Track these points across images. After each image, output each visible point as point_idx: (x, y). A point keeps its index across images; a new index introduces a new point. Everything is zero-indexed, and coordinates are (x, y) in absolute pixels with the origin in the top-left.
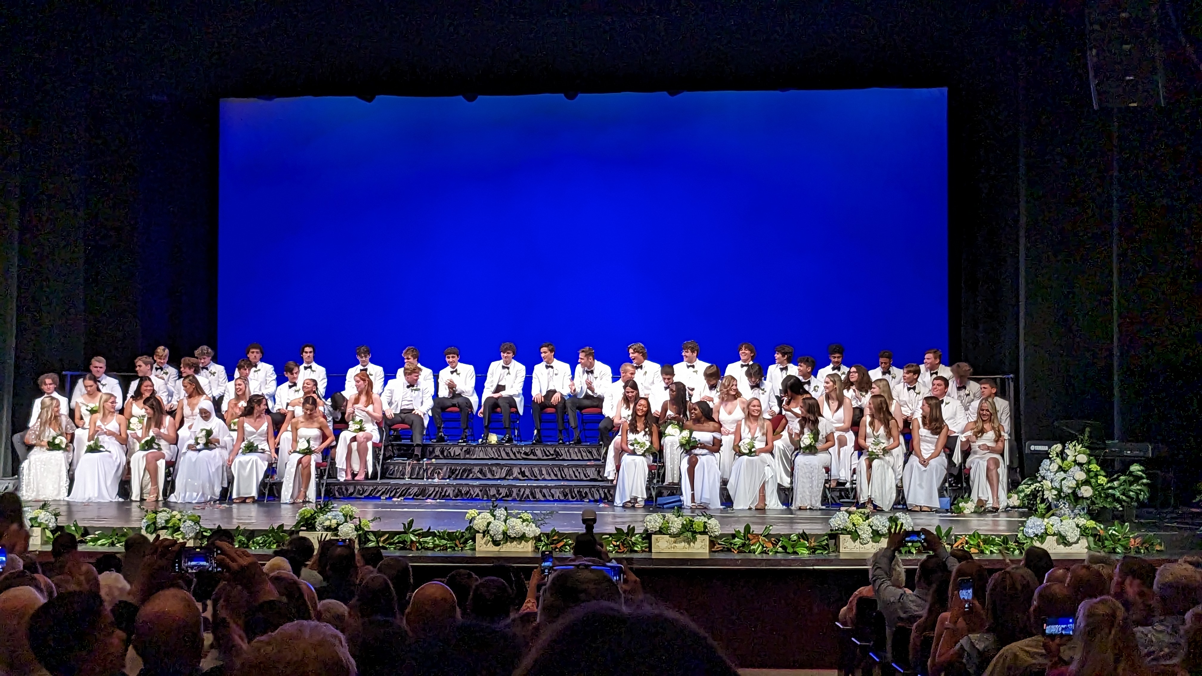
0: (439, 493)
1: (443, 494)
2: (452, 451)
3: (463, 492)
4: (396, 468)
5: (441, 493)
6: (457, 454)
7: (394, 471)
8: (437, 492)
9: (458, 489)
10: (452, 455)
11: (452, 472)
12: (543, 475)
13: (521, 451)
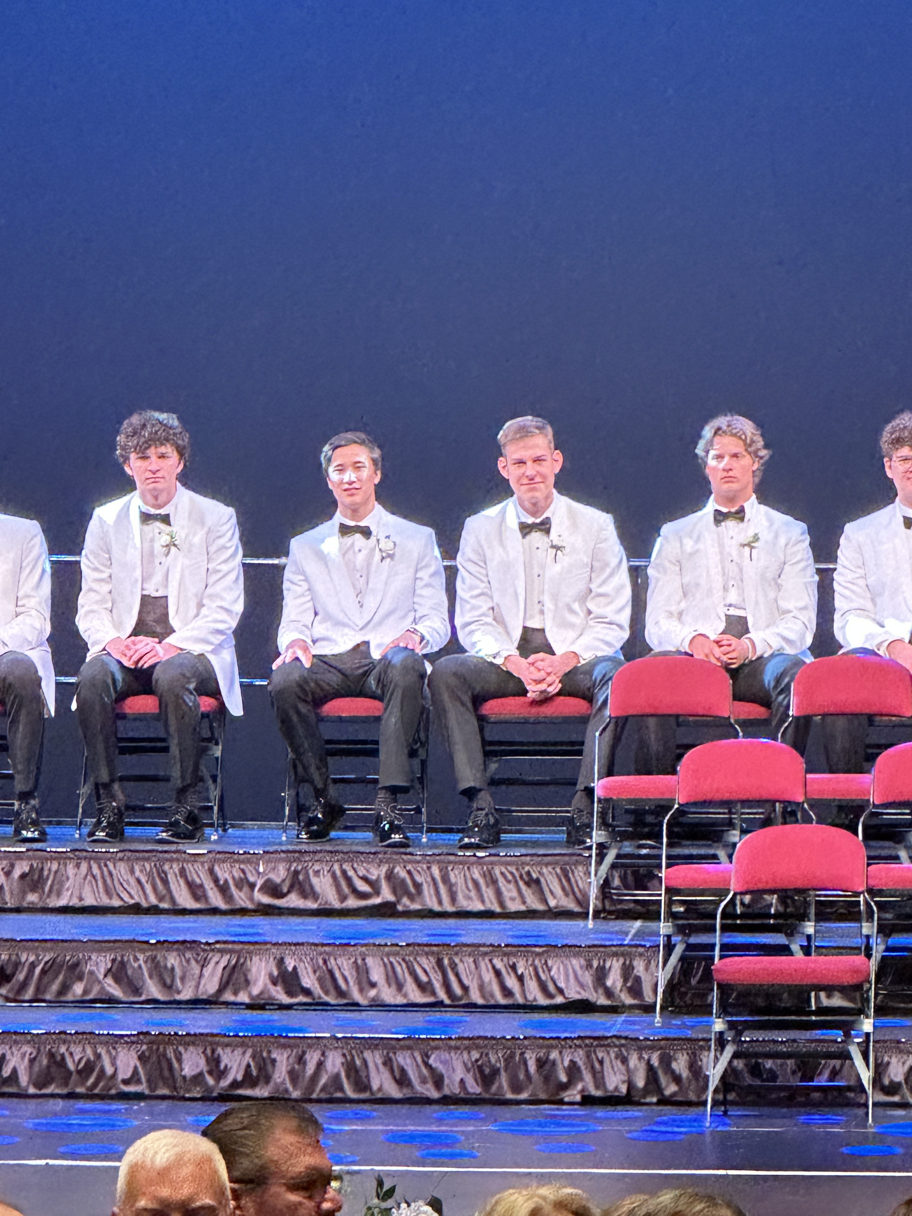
12: (373, 985)
13: (252, 879)
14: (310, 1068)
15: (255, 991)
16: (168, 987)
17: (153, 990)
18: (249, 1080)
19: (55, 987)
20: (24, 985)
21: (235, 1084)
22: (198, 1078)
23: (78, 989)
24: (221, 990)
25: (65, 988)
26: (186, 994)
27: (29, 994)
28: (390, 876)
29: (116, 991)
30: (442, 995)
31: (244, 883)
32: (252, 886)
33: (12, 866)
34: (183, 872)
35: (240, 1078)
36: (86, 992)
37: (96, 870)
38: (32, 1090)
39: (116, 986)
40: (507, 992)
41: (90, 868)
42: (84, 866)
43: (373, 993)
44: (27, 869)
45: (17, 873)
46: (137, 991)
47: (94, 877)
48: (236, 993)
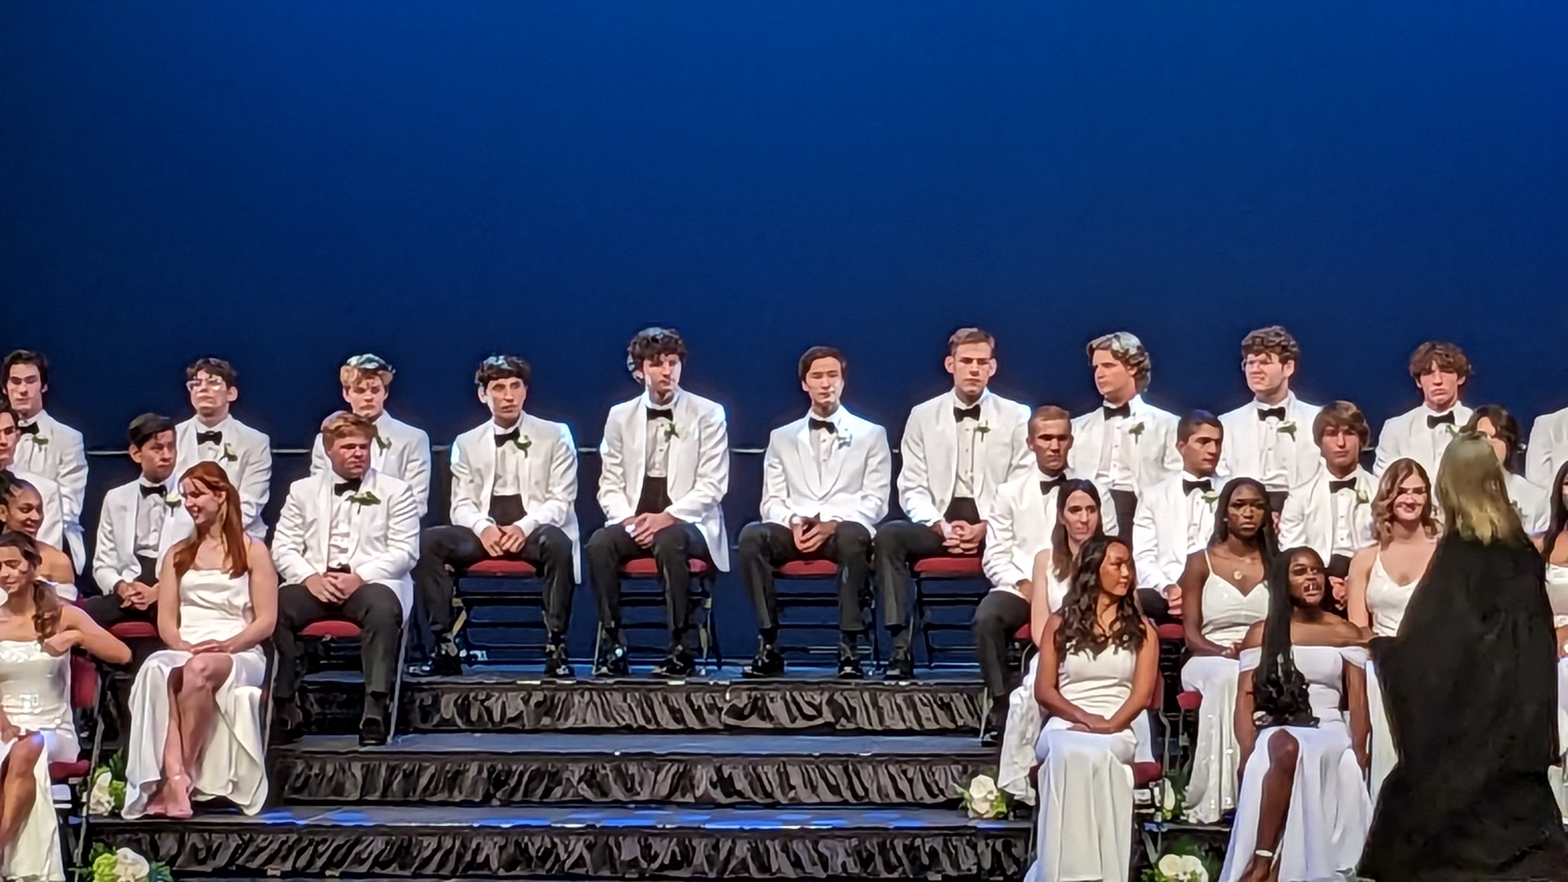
0: (453, 857)
1: (468, 858)
2: (495, 704)
3: (532, 852)
4: (316, 770)
5: (460, 857)
6: (511, 713)
7: (308, 777)
8: (449, 852)
9: (517, 844)
10: (497, 717)
11: (497, 781)
12: (793, 788)
13: (720, 705)
14: (723, 855)
15: (699, 793)
16: (630, 790)
17: (617, 793)
18: (675, 864)
19: (540, 791)
20: (513, 792)
21: (663, 867)
22: (634, 863)
23: (558, 792)
24: (672, 792)
25: (548, 792)
26: (644, 796)
27: (518, 797)
28: (831, 702)
29: (588, 794)
30: (847, 795)
31: (713, 708)
32: (720, 710)
33: (530, 695)
34: (666, 700)
35: (667, 862)
36: (564, 794)
37: (596, 699)
38: (502, 872)
39: (589, 790)
40: (900, 793)
42: (587, 695)
43: (792, 794)
44: (541, 699)
45: (533, 702)
46: (605, 794)
47: (595, 704)
48: (683, 795)
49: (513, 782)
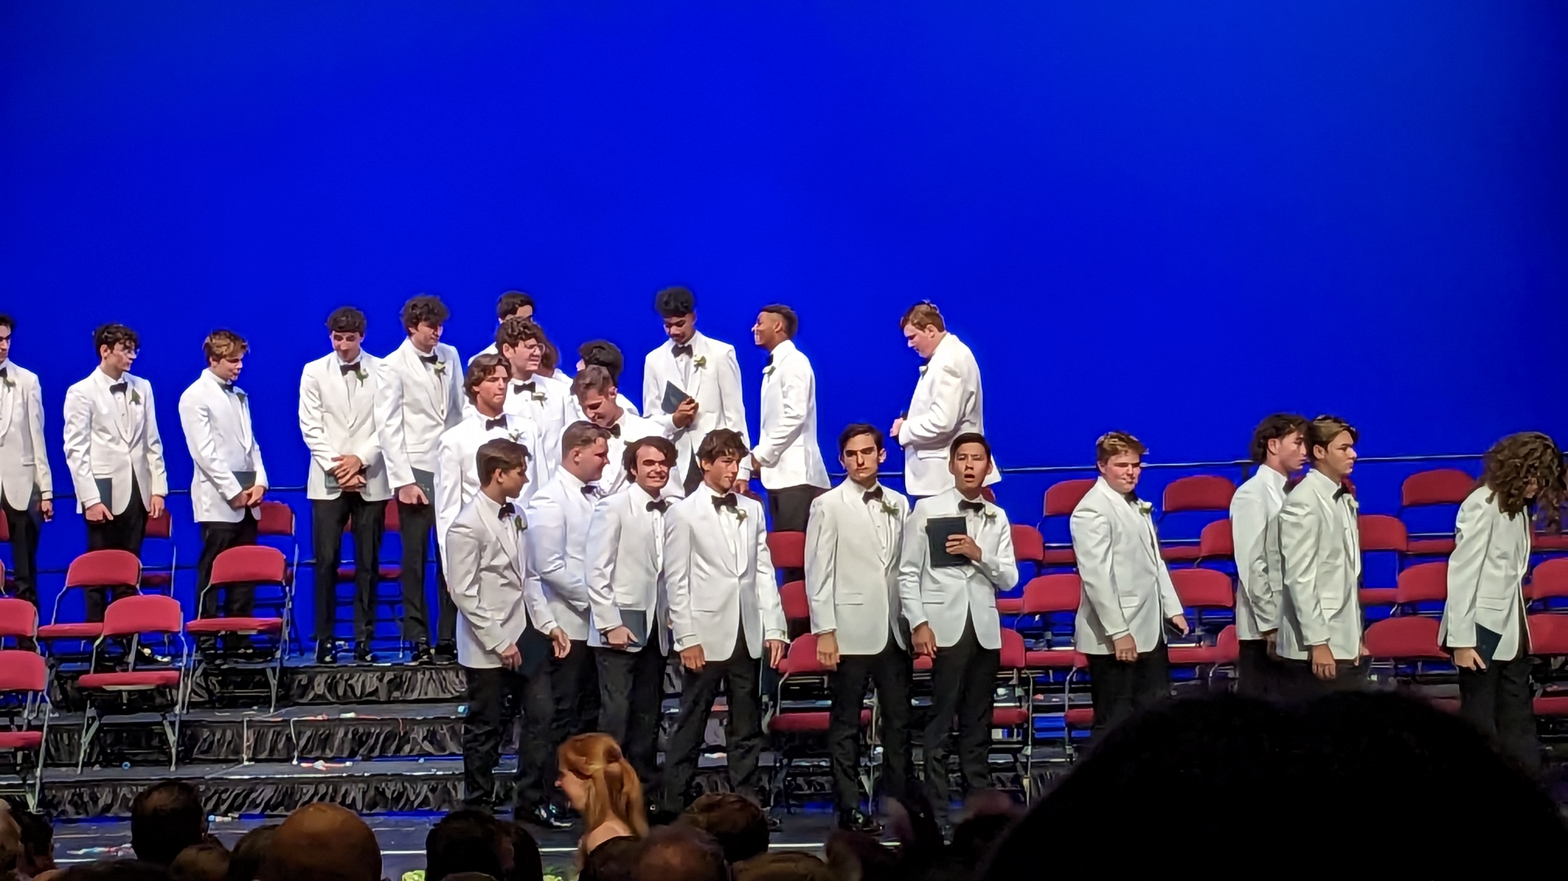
2: (357, 682)
3: (389, 794)
4: (218, 736)
6: (369, 690)
7: (212, 743)
9: (377, 788)
10: (358, 693)
11: (359, 741)
19: (393, 747)
20: (372, 749)
23: (407, 748)
25: (399, 749)
27: (377, 752)
29: (430, 749)
33: (383, 675)
36: (411, 750)
37: (434, 676)
38: (365, 811)
39: (430, 746)
41: (431, 675)
42: (427, 673)
44: (393, 677)
45: (386, 680)
49: (372, 741)
